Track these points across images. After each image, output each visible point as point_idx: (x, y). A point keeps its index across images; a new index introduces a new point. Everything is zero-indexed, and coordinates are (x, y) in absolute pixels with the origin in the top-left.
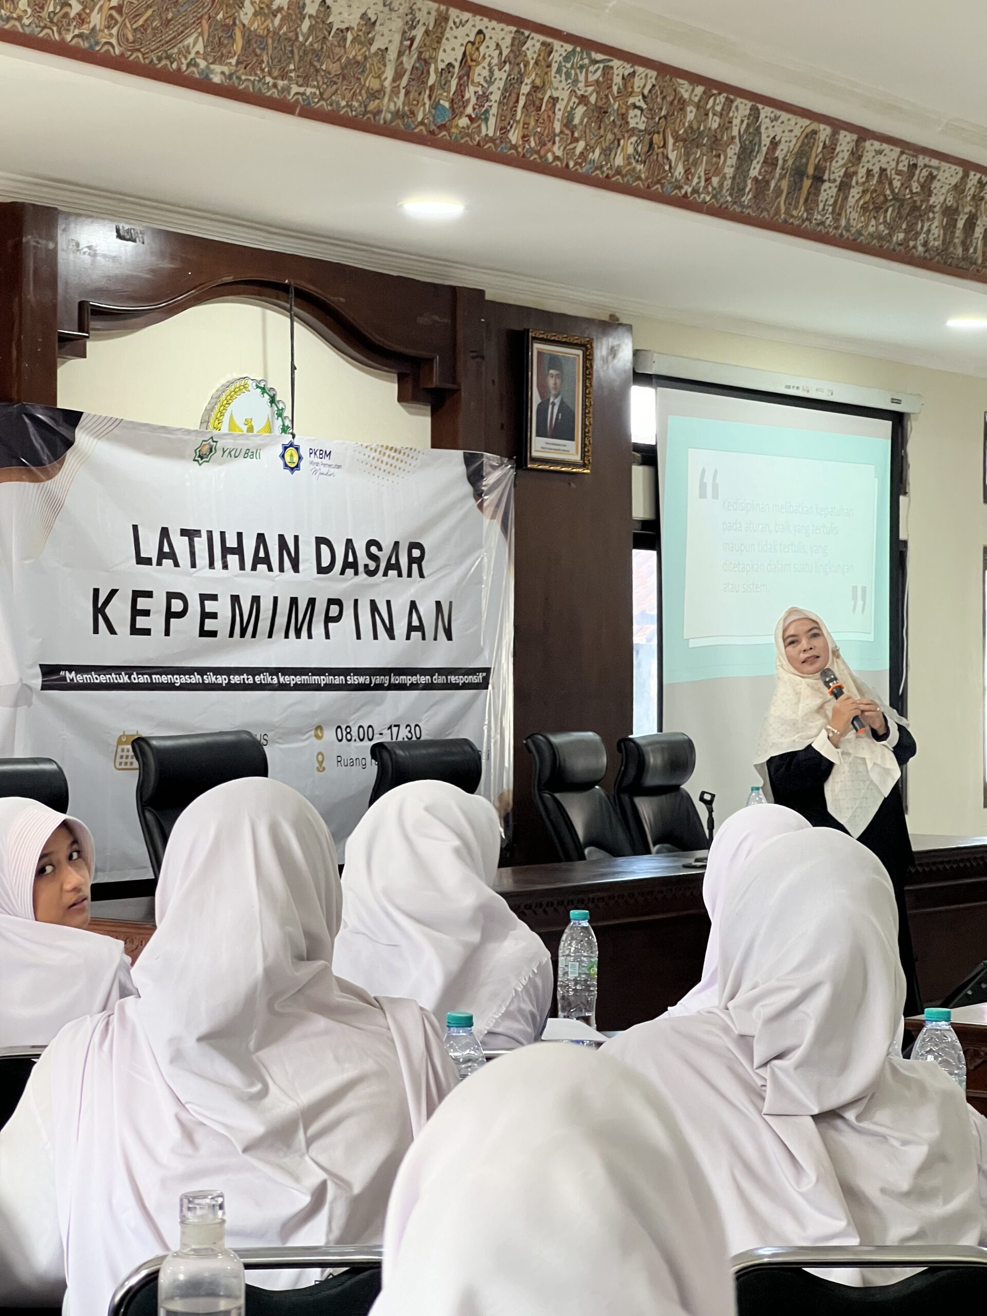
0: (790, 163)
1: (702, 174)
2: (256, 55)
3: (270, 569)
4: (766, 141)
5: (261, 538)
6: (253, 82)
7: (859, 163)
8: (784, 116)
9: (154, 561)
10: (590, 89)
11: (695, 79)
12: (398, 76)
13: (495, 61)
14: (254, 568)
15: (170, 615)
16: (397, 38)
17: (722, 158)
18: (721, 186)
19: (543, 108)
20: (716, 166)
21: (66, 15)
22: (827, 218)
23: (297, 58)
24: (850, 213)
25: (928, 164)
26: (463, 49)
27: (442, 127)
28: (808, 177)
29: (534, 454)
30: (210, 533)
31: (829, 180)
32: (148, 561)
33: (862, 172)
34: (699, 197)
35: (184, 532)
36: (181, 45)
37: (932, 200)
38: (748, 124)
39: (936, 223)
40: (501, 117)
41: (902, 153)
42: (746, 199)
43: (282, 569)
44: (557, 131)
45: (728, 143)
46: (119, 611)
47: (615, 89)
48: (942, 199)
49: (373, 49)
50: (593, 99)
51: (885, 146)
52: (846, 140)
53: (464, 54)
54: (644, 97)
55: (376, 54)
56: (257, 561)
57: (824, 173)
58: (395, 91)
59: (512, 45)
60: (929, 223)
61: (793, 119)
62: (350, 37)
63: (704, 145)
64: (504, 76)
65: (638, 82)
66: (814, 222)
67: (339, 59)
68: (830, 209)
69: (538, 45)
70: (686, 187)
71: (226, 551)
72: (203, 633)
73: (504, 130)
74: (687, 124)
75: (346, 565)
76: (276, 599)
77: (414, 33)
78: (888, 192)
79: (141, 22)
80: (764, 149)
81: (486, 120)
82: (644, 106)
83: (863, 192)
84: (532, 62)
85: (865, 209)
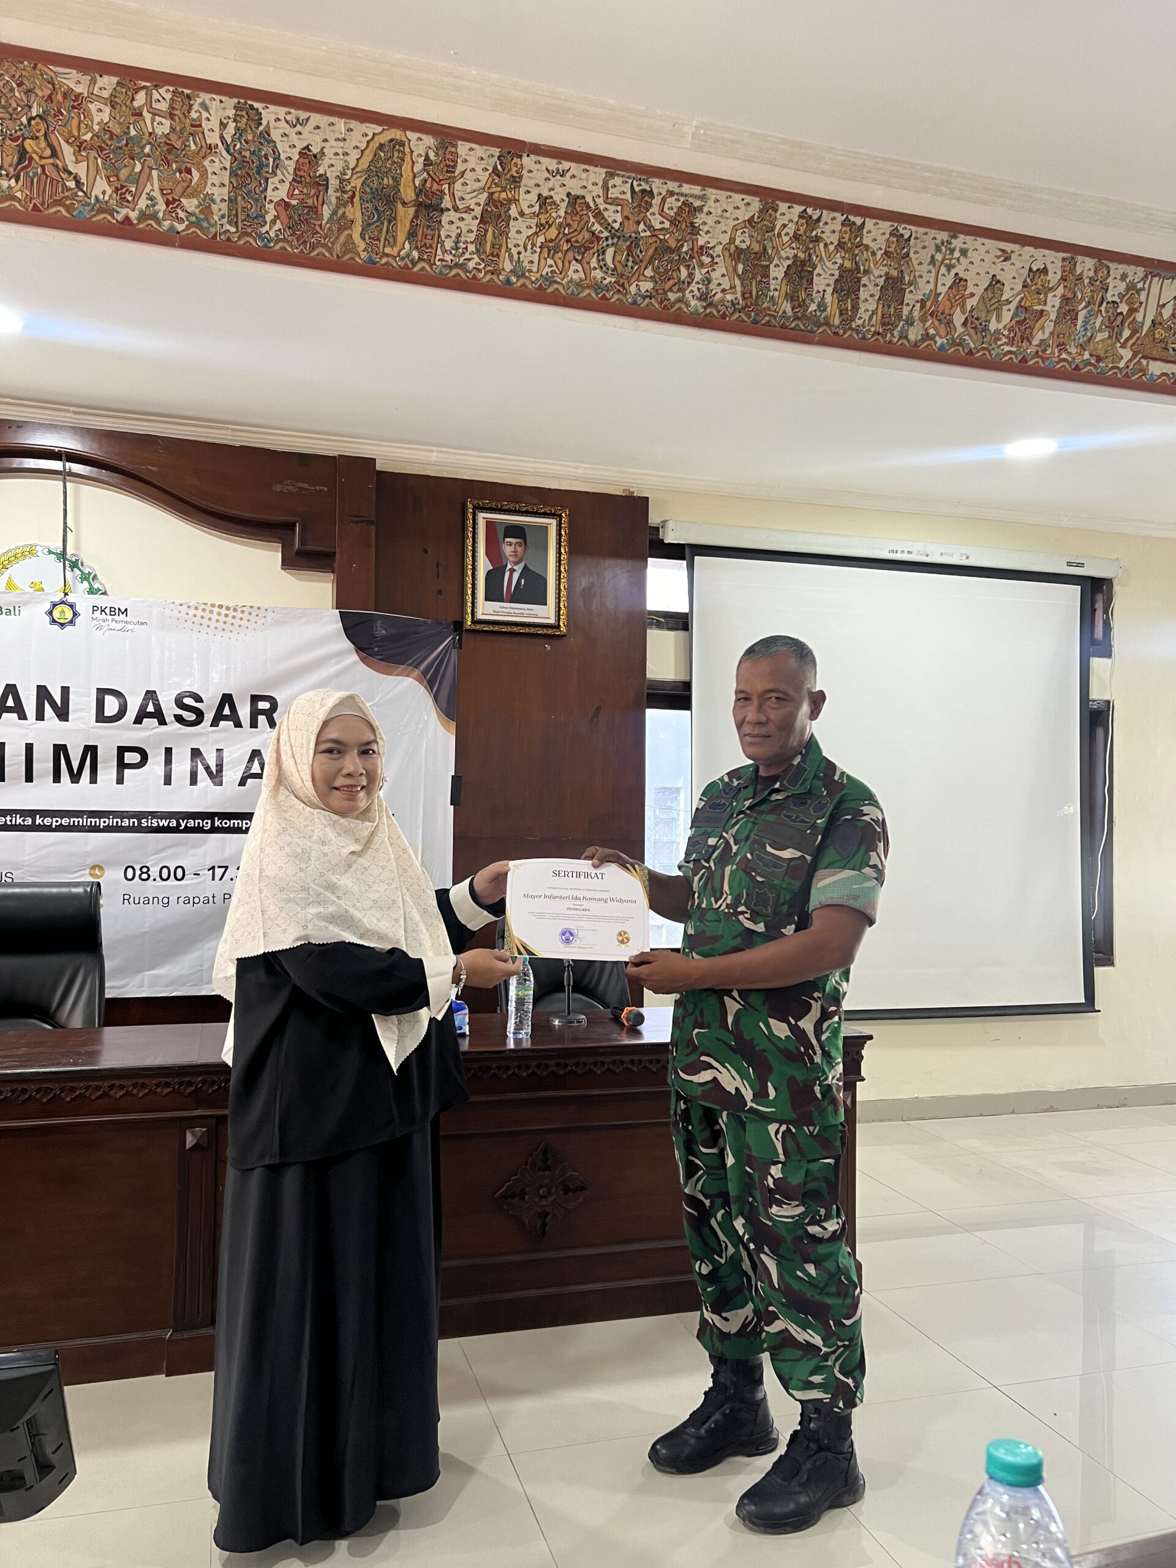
0: (357, 183)
1: (157, 194)
3: (23, 718)
4: (288, 153)
5: (11, 688)
7: (519, 187)
8: (316, 118)
11: (90, 66)
17: (196, 174)
20: (185, 185)
22: (469, 260)
24: (519, 253)
25: (677, 190)
28: (404, 204)
29: (480, 616)
31: (456, 209)
34: (159, 224)
37: (702, 239)
38: (237, 129)
41: (609, 175)
42: (272, 230)
43: (40, 716)
45: (202, 154)
48: (725, 239)
51: (566, 165)
57: (442, 199)
60: (704, 271)
61: (341, 124)
63: (148, 156)
66: (438, 263)
68: (472, 248)
70: (124, 212)
74: (96, 128)
75: (145, 714)
76: (29, 748)
78: (597, 227)
80: (291, 166)
83: (540, 226)
85: (551, 248)
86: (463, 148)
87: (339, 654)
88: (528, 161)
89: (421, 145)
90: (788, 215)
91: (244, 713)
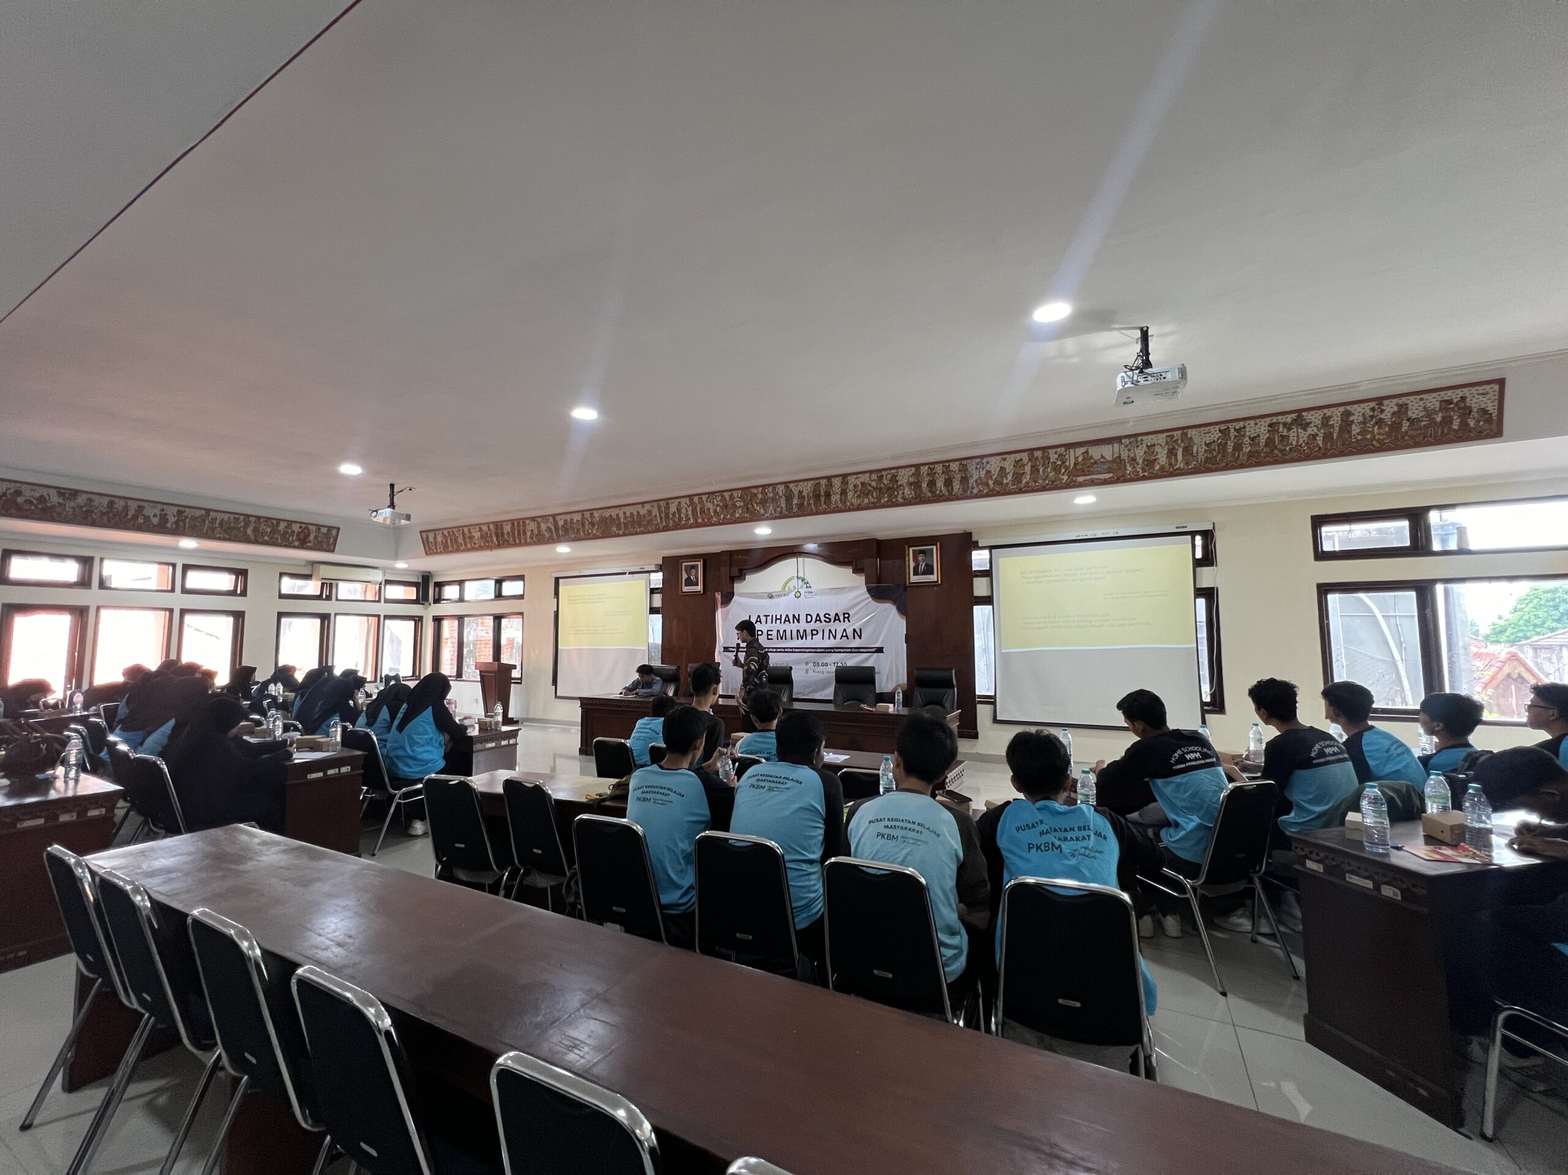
0: (811, 495)
1: (772, 509)
3: (790, 623)
4: (796, 493)
5: (788, 616)
10: (719, 502)
12: (661, 519)
16: (658, 511)
17: (779, 503)
18: (782, 510)
20: (777, 505)
22: (839, 505)
24: (851, 500)
25: (890, 473)
28: (822, 496)
30: (772, 616)
31: (834, 494)
33: (851, 487)
35: (764, 616)
38: (785, 491)
40: (693, 518)
41: (871, 474)
43: (794, 622)
45: (780, 498)
47: (728, 499)
48: (907, 481)
50: (721, 504)
51: (860, 475)
52: (837, 482)
53: (677, 508)
56: (785, 621)
57: (831, 493)
58: (662, 522)
60: (902, 491)
61: (806, 483)
63: (770, 501)
64: (691, 509)
65: (735, 495)
66: (832, 508)
69: (697, 499)
71: (776, 619)
74: (760, 499)
75: (816, 620)
76: (792, 631)
77: (661, 509)
78: (870, 488)
81: (690, 520)
82: (741, 500)
83: (855, 492)
84: (697, 503)
86: (833, 480)
87: (867, 599)
88: (849, 478)
89: (823, 482)
90: (924, 469)
91: (842, 618)
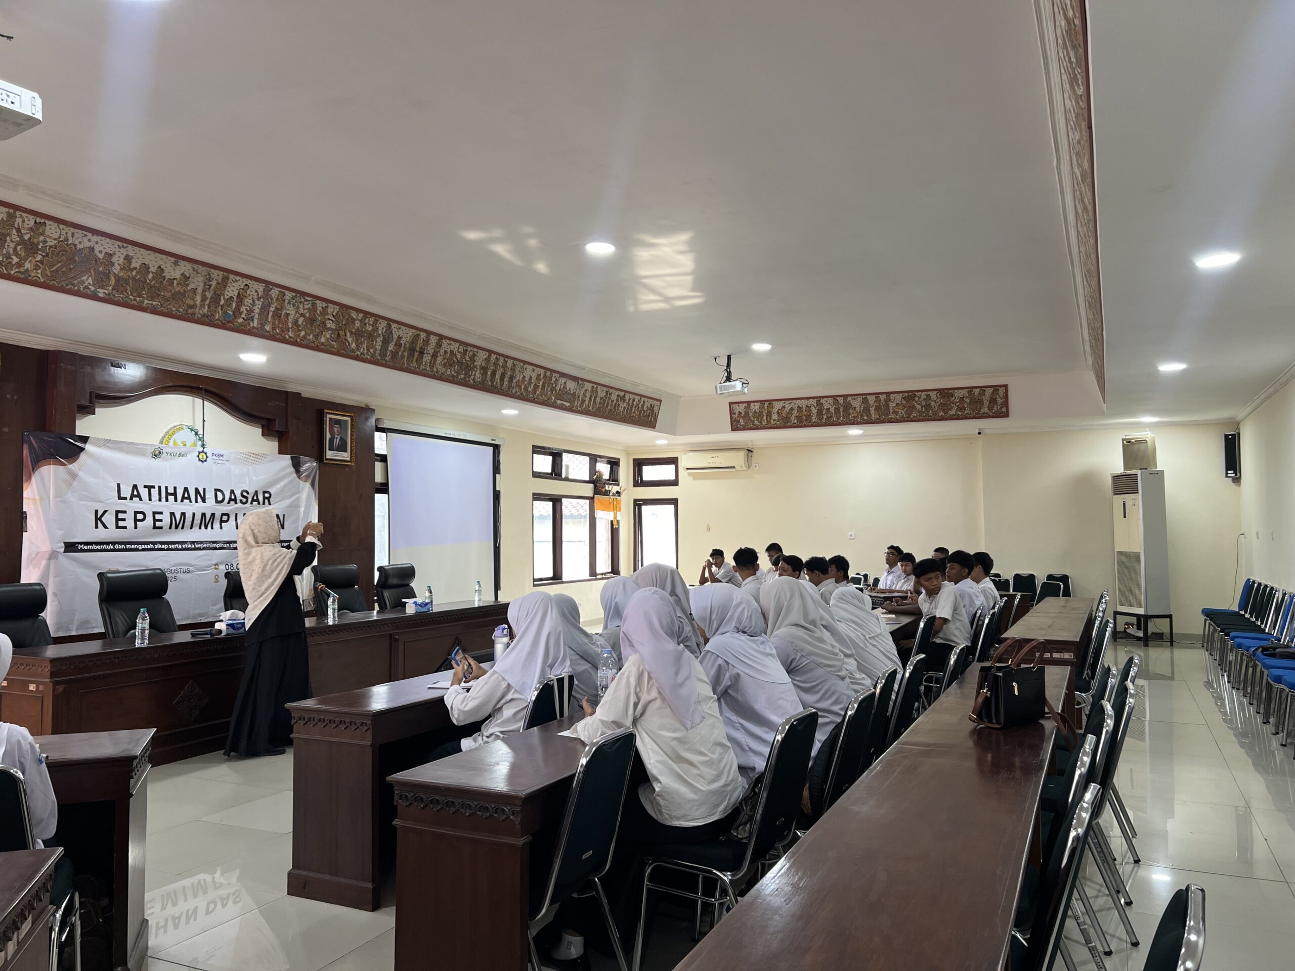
0: (408, 346)
1: (365, 348)
2: (123, 286)
3: (191, 502)
4: (395, 337)
5: (186, 489)
6: (122, 298)
7: (441, 348)
8: (403, 328)
9: (128, 498)
10: (306, 311)
11: (358, 311)
12: (204, 299)
13: (256, 297)
14: (182, 501)
15: (136, 520)
16: (201, 285)
18: (375, 352)
19: (282, 317)
21: (10, 263)
23: (146, 289)
26: (238, 291)
27: (229, 322)
29: (327, 457)
30: (160, 488)
32: (125, 498)
33: (442, 351)
34: (364, 356)
35: (145, 487)
36: (79, 280)
37: (476, 364)
39: (478, 372)
40: (260, 319)
41: (460, 345)
42: (388, 358)
43: (196, 501)
44: (290, 326)
46: (109, 519)
47: (318, 312)
48: (480, 364)
49: (189, 288)
50: (307, 315)
51: (452, 342)
52: (433, 340)
53: (239, 293)
54: (333, 316)
55: (191, 290)
56: (183, 498)
58: (202, 306)
59: (264, 291)
61: (408, 329)
62: (175, 282)
64: (261, 303)
65: (330, 310)
66: (421, 369)
67: (171, 291)
68: (428, 365)
69: (277, 292)
70: (357, 352)
71: (167, 494)
72: (155, 527)
73: (263, 325)
75: (231, 500)
76: (194, 514)
77: (211, 283)
78: (455, 359)
79: (55, 268)
80: (395, 340)
81: (253, 321)
82: (334, 319)
84: (275, 299)
85: (445, 365)
86: (431, 337)
87: (291, 473)
88: (444, 341)
89: (423, 336)
91: (261, 498)
